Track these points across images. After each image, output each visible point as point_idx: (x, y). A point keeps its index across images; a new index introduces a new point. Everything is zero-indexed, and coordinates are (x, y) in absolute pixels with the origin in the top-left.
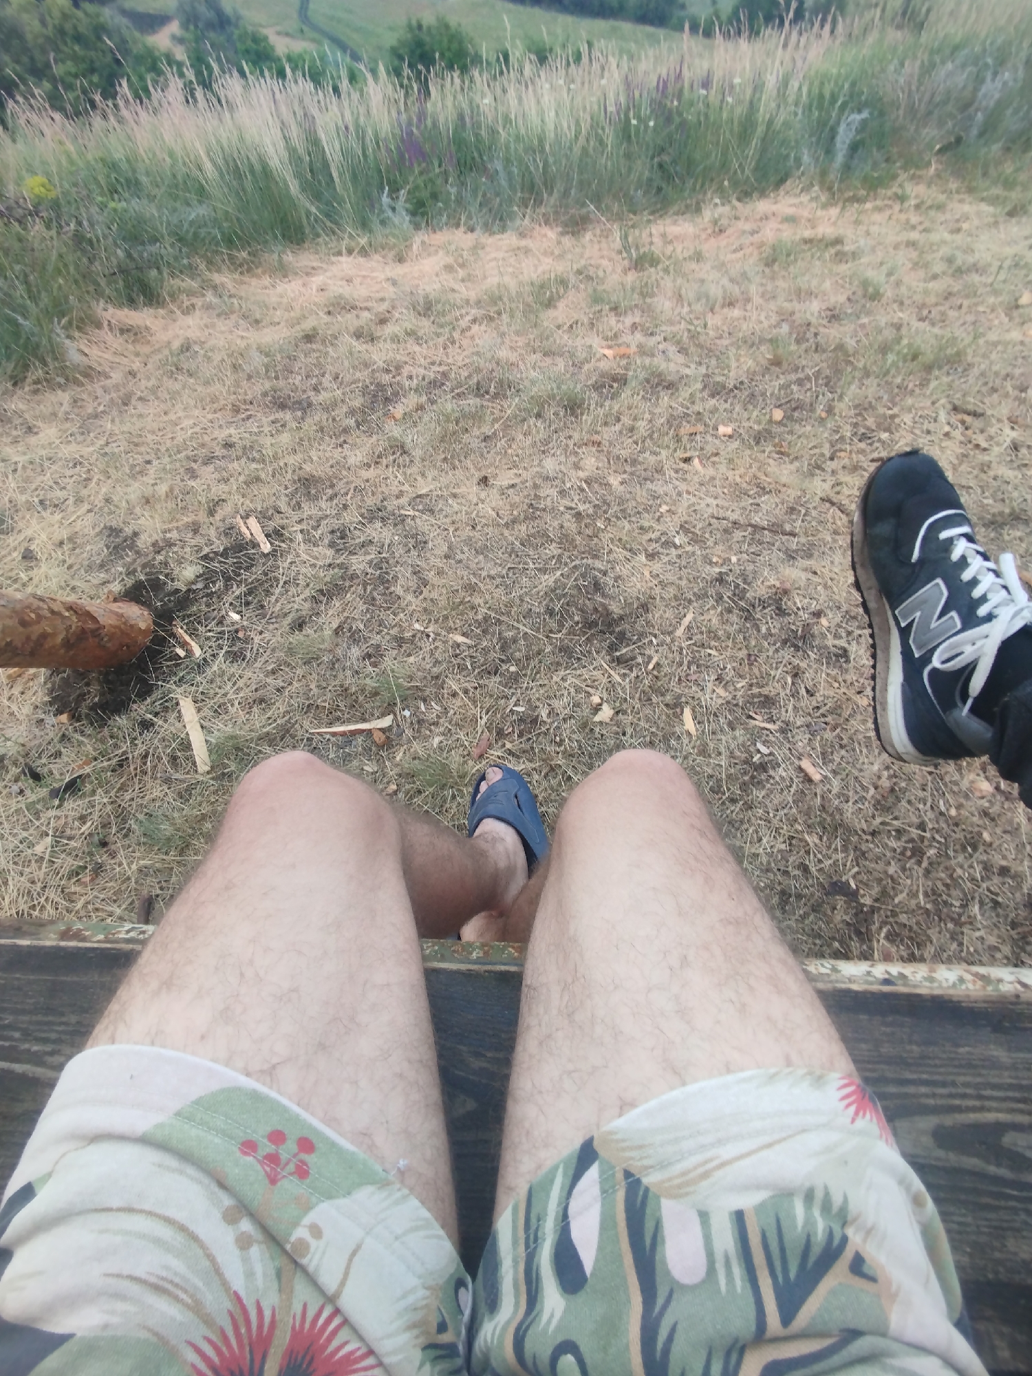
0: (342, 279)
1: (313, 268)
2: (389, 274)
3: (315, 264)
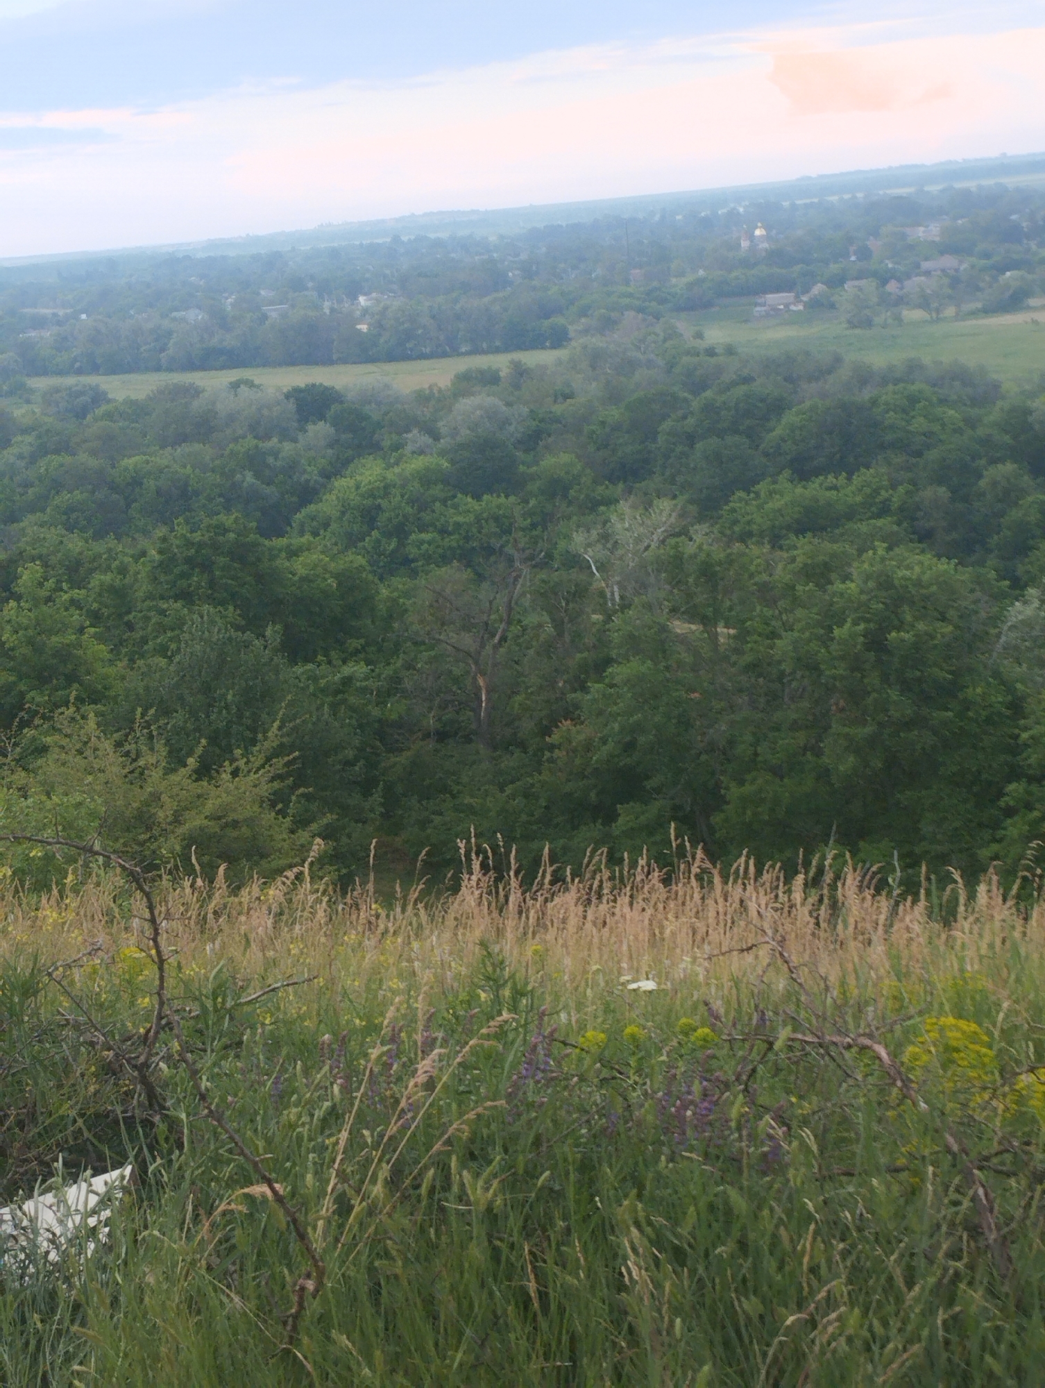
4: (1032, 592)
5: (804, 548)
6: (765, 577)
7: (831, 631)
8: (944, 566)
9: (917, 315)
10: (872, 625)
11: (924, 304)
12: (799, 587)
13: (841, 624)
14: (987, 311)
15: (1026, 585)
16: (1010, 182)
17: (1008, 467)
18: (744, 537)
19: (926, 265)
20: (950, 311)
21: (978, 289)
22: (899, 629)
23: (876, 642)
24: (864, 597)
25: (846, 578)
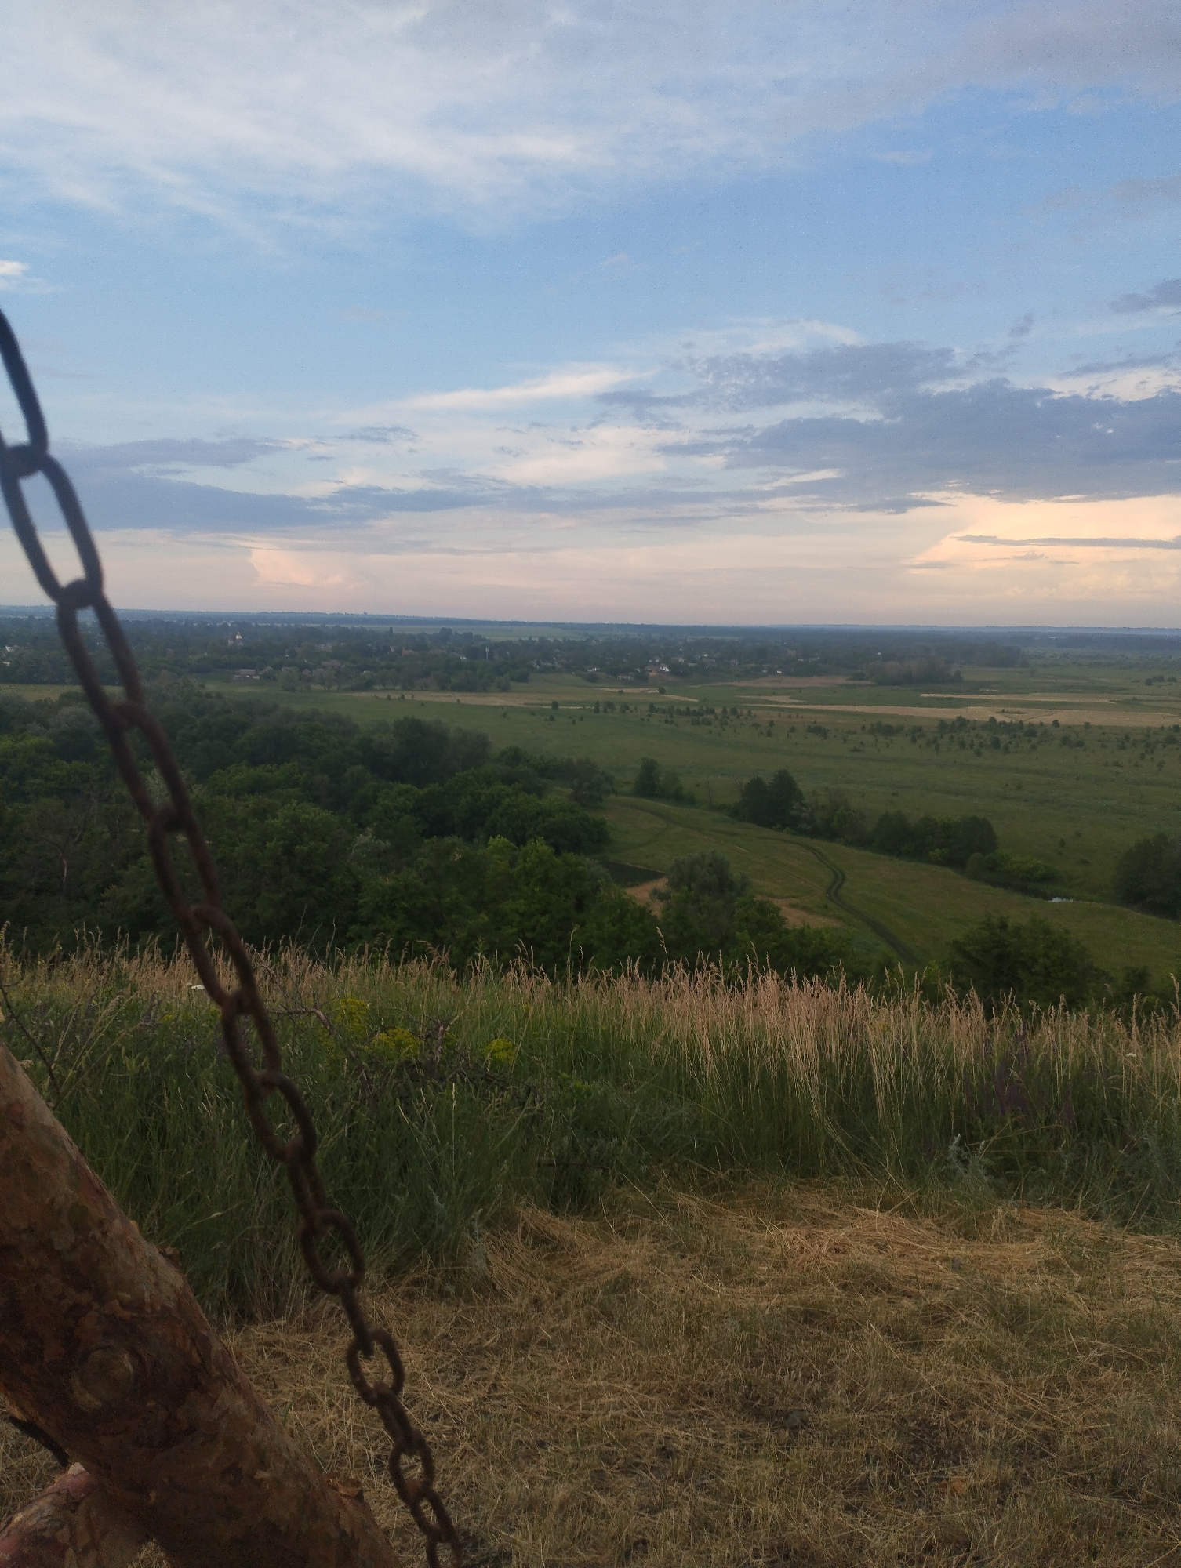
0: (869, 1242)
1: (824, 1216)
2: (951, 1254)
3: (828, 1211)
4: (369, 829)
5: (252, 801)
6: (231, 814)
7: (265, 843)
8: (326, 814)
9: (318, 687)
10: (287, 842)
11: (323, 683)
12: (250, 820)
13: (271, 840)
14: (353, 689)
15: (366, 826)
16: (367, 627)
17: (360, 767)
18: (221, 793)
19: (324, 663)
20: (335, 688)
21: (350, 678)
22: (301, 845)
23: (289, 851)
24: (283, 827)
25: (275, 817)
